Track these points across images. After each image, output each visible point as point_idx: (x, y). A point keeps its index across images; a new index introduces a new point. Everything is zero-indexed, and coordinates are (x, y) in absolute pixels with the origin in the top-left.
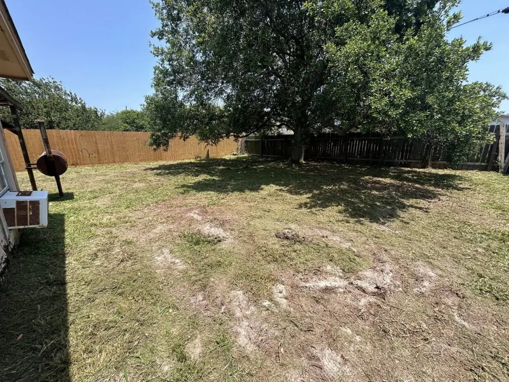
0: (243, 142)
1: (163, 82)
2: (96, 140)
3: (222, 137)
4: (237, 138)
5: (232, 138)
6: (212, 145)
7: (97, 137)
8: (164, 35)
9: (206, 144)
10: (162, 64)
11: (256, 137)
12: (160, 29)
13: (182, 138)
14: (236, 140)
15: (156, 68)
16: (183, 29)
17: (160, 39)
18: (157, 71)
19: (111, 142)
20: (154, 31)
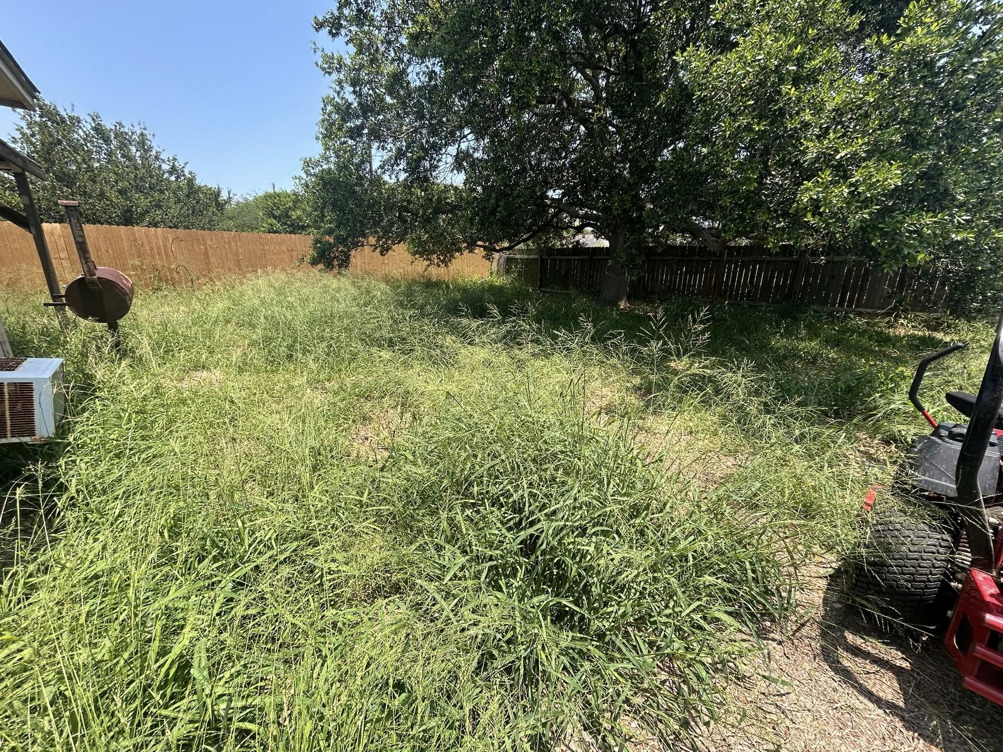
0: (502, 261)
1: (340, 129)
2: (206, 248)
3: (459, 250)
4: (490, 251)
5: (479, 252)
6: (439, 266)
7: (209, 242)
8: (341, 26)
9: (427, 263)
10: (339, 93)
11: (529, 251)
12: (332, 14)
13: (379, 250)
14: (488, 257)
15: (327, 101)
16: (382, 13)
17: (334, 35)
18: (329, 108)
19: (237, 255)
20: (320, 19)
